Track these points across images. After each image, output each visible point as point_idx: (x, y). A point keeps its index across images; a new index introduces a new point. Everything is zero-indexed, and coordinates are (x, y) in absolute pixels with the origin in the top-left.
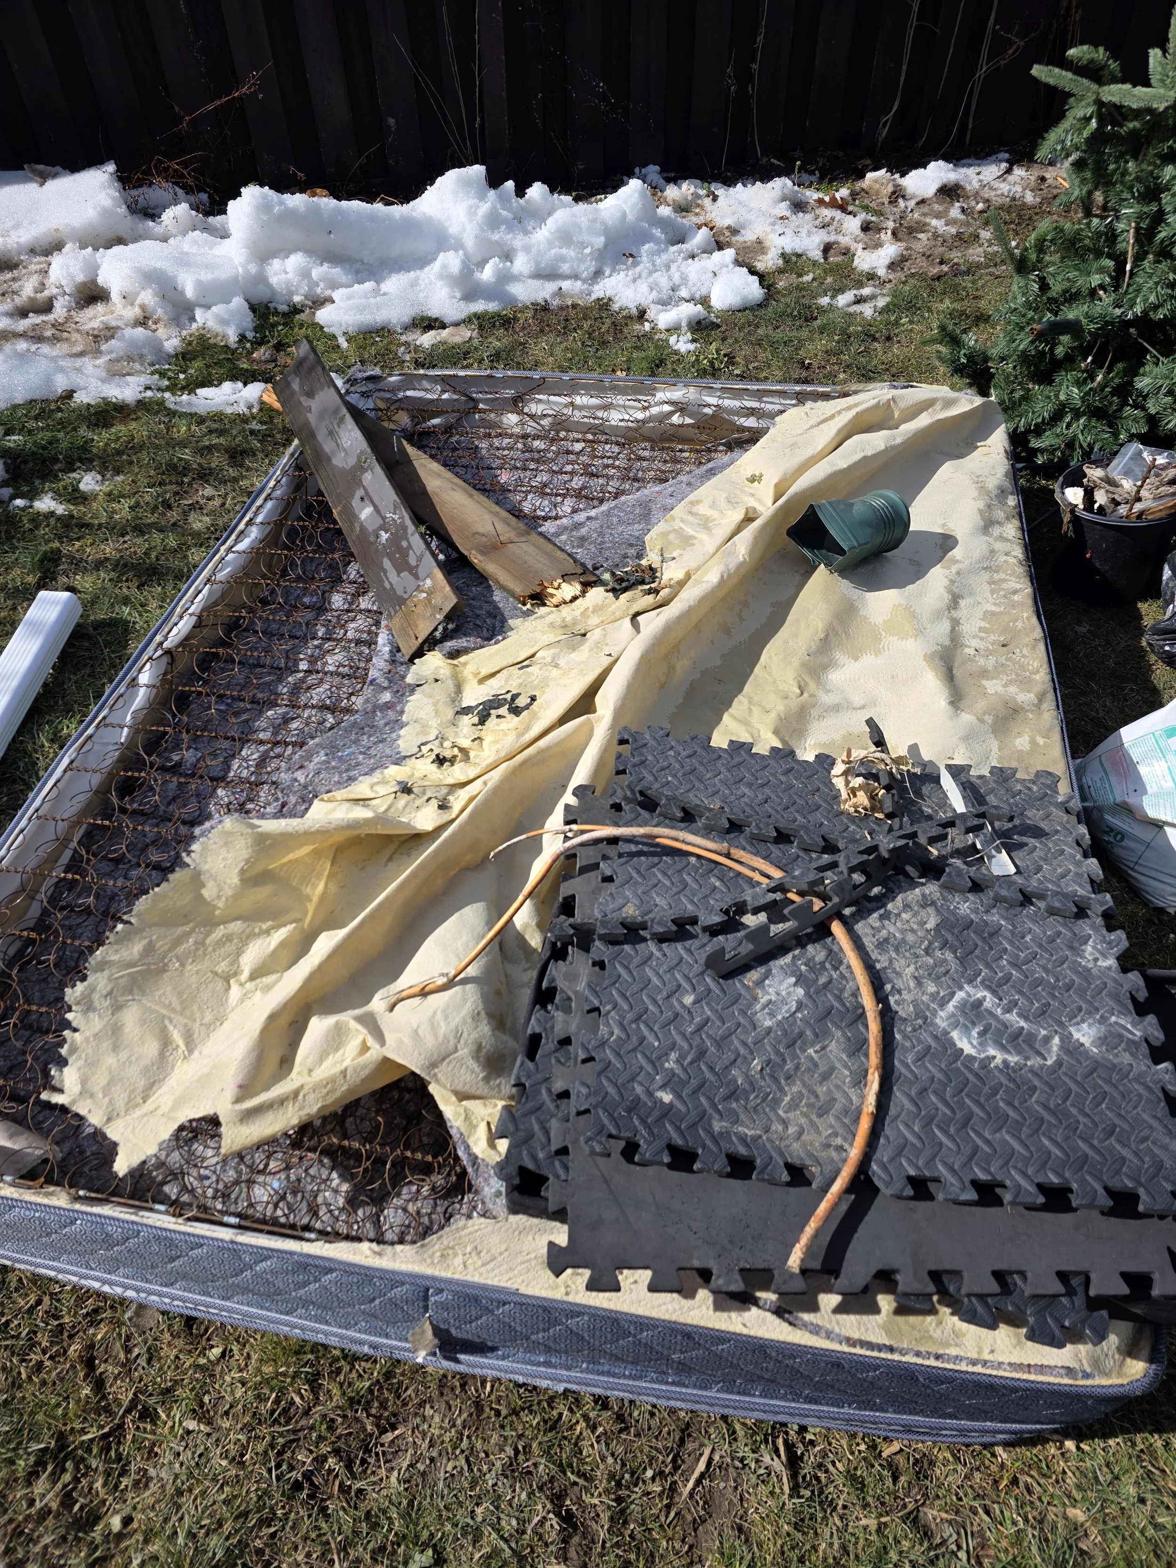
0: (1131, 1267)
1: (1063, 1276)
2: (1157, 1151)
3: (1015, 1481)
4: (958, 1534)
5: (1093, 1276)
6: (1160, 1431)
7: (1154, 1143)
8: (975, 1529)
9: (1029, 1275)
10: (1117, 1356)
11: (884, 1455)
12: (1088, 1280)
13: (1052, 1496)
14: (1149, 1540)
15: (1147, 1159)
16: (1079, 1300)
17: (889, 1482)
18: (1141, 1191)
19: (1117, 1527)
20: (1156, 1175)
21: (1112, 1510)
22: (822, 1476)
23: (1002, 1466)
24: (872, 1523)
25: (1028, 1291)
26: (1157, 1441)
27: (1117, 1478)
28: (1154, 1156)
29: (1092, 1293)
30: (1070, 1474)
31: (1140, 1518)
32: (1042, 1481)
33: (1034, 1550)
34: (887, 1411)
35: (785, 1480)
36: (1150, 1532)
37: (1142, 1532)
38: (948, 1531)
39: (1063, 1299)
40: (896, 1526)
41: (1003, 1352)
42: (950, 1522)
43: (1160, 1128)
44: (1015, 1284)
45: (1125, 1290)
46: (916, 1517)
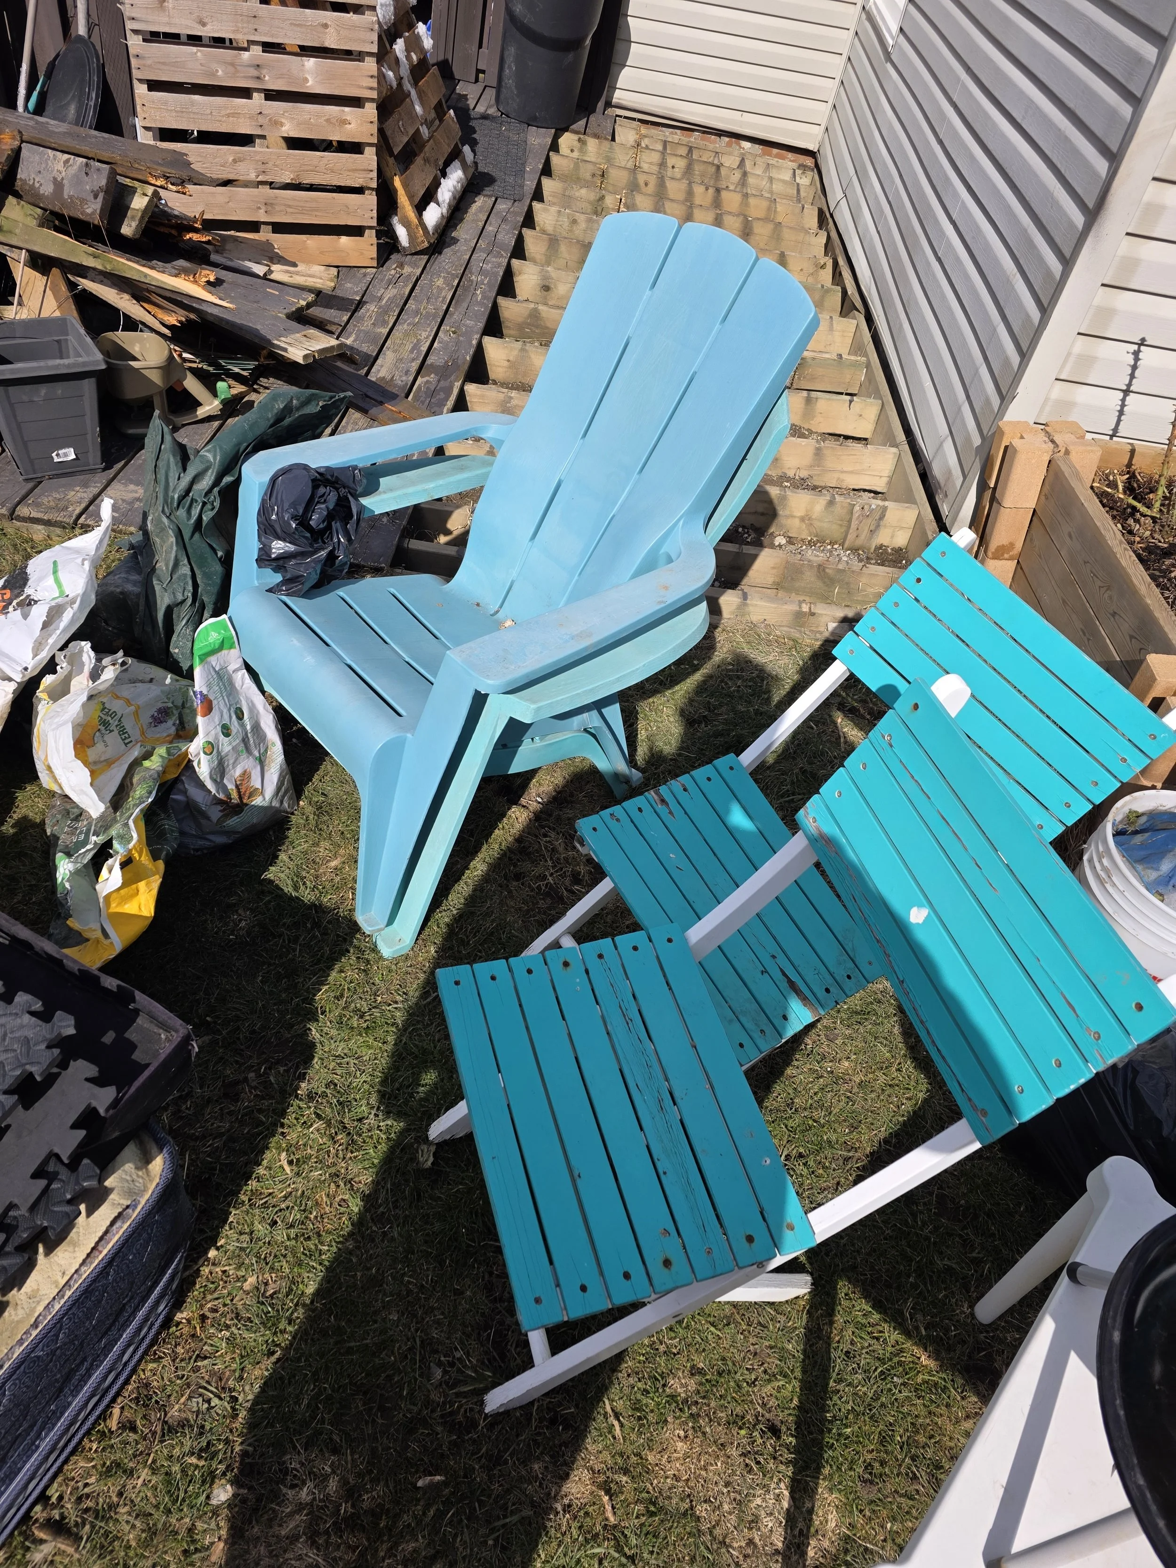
0: (73, 1117)
1: (36, 1175)
2: (17, 1035)
3: (203, 1318)
4: (201, 1395)
5: (56, 1150)
6: (249, 1178)
7: (12, 1032)
8: (207, 1378)
9: (16, 1201)
10: (140, 1173)
11: (114, 1428)
12: (57, 1156)
13: (229, 1294)
14: (296, 1238)
15: (16, 1046)
16: (64, 1173)
17: (132, 1436)
18: (29, 1068)
19: (275, 1256)
20: (29, 1049)
21: (264, 1251)
22: (89, 1503)
23: (189, 1321)
24: (145, 1474)
25: (23, 1211)
26: (253, 1184)
27: (252, 1232)
28: (18, 1039)
29: (66, 1161)
30: (227, 1268)
31: (280, 1234)
32: (216, 1295)
33: (246, 1335)
34: (70, 1404)
35: (63, 1547)
36: (293, 1232)
37: (289, 1239)
38: (193, 1404)
39: (53, 1186)
40: (160, 1451)
41: (70, 1264)
42: (190, 1398)
43: (9, 1019)
44: (15, 1218)
45: (82, 1133)
46: (169, 1427)
